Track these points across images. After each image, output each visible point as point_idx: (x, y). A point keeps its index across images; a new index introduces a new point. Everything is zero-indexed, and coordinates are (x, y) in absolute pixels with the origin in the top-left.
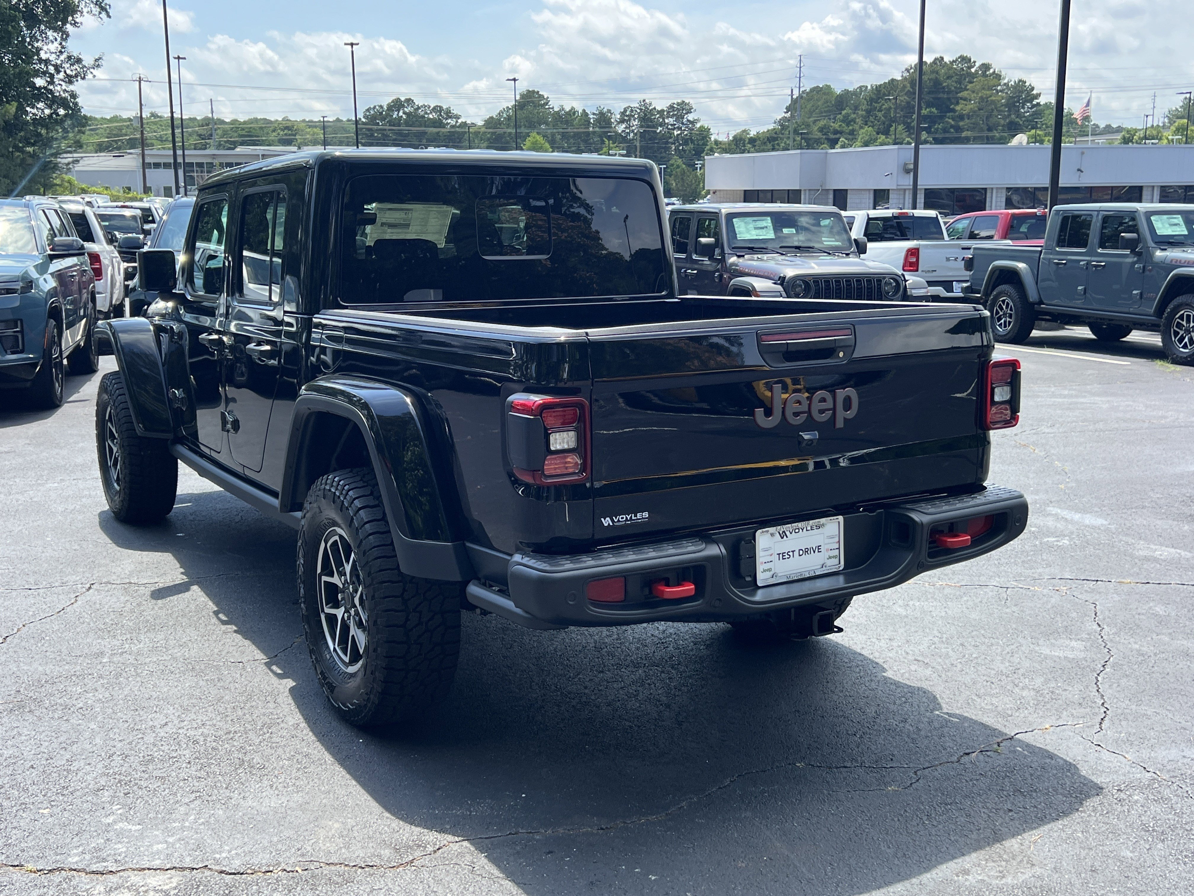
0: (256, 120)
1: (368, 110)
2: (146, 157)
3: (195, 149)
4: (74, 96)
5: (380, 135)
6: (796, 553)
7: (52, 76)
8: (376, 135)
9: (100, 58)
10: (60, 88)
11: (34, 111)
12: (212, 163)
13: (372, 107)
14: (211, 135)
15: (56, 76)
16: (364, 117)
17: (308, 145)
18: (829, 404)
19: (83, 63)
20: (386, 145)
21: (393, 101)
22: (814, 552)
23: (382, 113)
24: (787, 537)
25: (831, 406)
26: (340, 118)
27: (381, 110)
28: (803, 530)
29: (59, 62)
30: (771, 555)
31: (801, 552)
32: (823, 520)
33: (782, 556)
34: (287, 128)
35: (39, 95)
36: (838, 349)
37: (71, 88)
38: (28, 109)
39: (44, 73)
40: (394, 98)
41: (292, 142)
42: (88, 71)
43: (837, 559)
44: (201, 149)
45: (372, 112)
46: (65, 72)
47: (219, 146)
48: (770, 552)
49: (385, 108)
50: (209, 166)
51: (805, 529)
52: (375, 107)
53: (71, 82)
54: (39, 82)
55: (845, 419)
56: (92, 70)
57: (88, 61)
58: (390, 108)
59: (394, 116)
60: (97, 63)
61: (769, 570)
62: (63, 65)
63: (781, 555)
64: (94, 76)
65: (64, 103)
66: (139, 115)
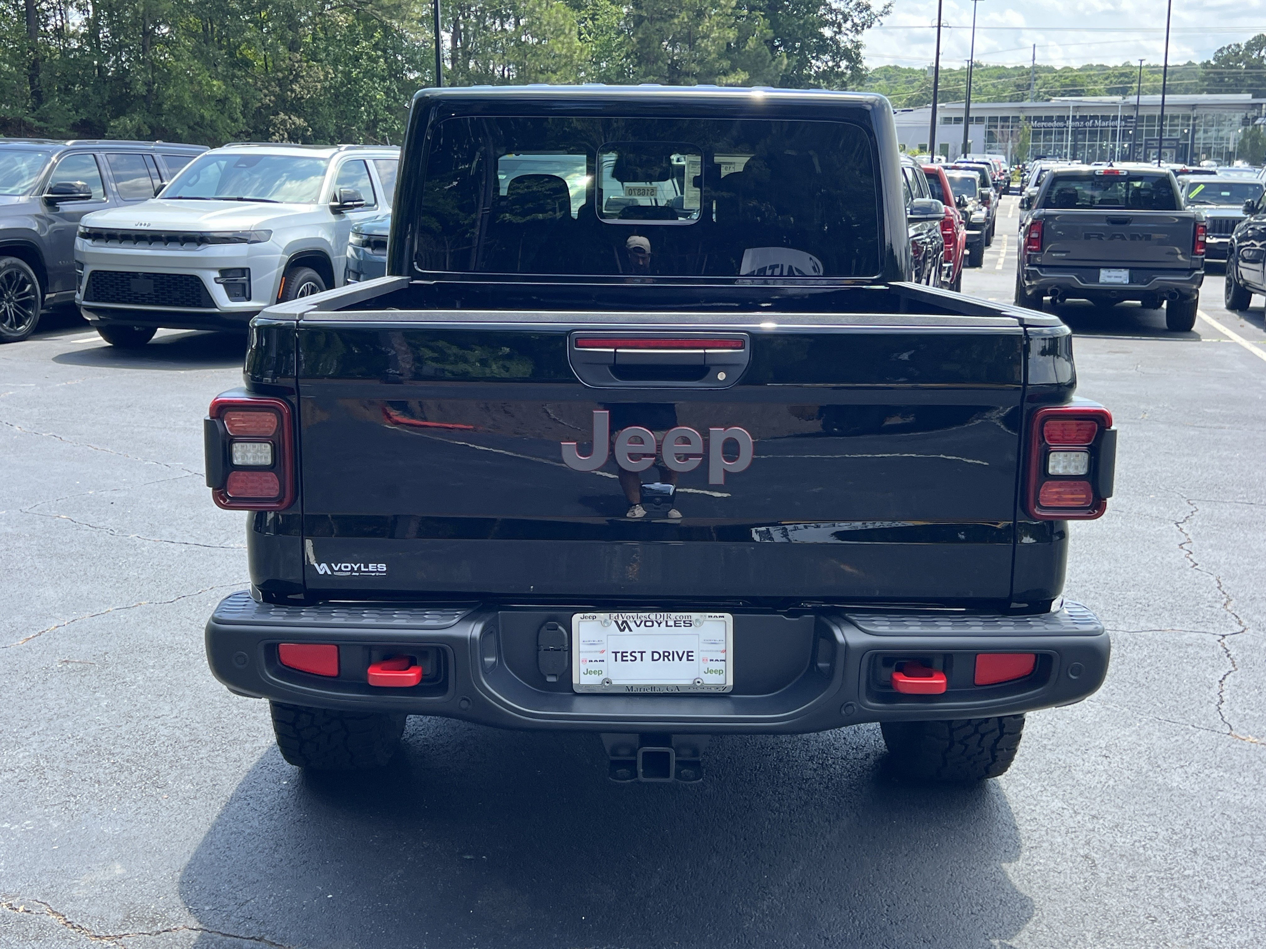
0: (1090, 67)
1: (1221, 51)
2: (970, 111)
3: (1010, 101)
4: (858, 46)
5: (1232, 80)
6: (647, 656)
7: (840, 26)
8: (1226, 79)
9: (890, 5)
10: (845, 41)
11: (819, 63)
12: (1018, 117)
13: (1226, 46)
14: (1030, 85)
15: (844, 25)
16: (1214, 59)
17: (1146, 94)
18: (697, 446)
19: (872, 9)
20: (1239, 92)
21: (1254, 39)
22: (680, 659)
23: (1238, 53)
24: (630, 630)
25: (700, 451)
26: (1193, 61)
27: (1237, 50)
28: (659, 624)
29: (847, 10)
30: (602, 652)
31: (656, 656)
32: (695, 616)
33: (622, 656)
34: (1122, 75)
35: (823, 47)
36: (713, 369)
37: (859, 38)
38: (813, 62)
39: (833, 23)
40: (1256, 34)
41: (1127, 91)
42: (876, 19)
43: (722, 676)
44: (1017, 101)
45: (1225, 52)
46: (853, 20)
47: (1038, 98)
48: (599, 648)
49: (1243, 47)
50: (1014, 120)
51: (664, 624)
52: (1229, 47)
53: (857, 32)
54: (827, 32)
55: (725, 471)
56: (880, 18)
57: (876, 8)
58: (1250, 46)
59: (1253, 57)
60: (886, 10)
61: (600, 673)
62: (851, 13)
63: (619, 655)
64: (882, 24)
65: (847, 54)
66: (934, 65)
